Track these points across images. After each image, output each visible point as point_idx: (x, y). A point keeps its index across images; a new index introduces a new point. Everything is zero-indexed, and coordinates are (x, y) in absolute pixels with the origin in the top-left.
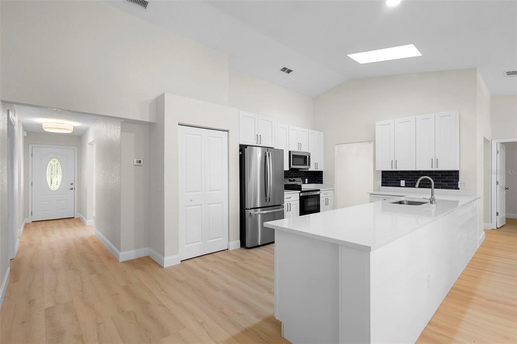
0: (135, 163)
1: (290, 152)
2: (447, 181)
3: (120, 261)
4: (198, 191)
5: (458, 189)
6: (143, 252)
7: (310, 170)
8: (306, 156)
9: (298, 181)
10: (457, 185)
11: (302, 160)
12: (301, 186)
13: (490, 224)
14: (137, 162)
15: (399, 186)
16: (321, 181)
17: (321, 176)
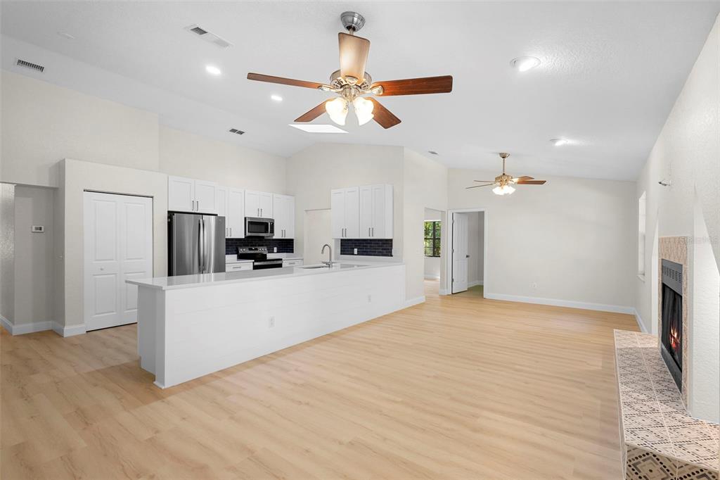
0: (34, 230)
1: (245, 218)
2: (385, 249)
3: (14, 334)
4: (112, 260)
5: (392, 256)
6: (44, 326)
7: (274, 237)
8: (267, 223)
9: (262, 250)
10: (391, 252)
11: (263, 227)
12: (266, 255)
13: (446, 290)
14: (37, 229)
15: (353, 254)
16: (293, 250)
17: (293, 245)
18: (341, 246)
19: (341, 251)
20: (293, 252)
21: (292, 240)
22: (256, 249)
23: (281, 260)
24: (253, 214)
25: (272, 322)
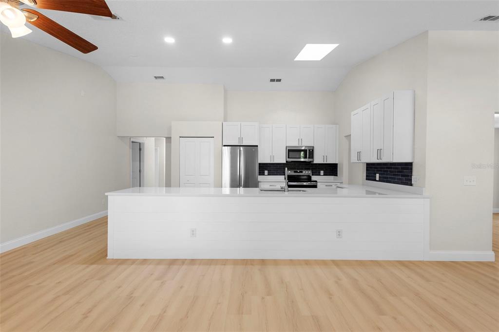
1: (286, 147)
2: (405, 176)
5: (412, 185)
8: (306, 151)
9: (306, 173)
10: (411, 180)
15: (375, 180)
16: (337, 173)
17: (337, 169)
18: (367, 170)
19: (367, 176)
20: (337, 175)
21: (337, 164)
22: (302, 172)
23: (316, 181)
24: (294, 143)
25: (193, 233)
